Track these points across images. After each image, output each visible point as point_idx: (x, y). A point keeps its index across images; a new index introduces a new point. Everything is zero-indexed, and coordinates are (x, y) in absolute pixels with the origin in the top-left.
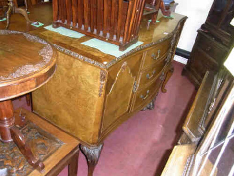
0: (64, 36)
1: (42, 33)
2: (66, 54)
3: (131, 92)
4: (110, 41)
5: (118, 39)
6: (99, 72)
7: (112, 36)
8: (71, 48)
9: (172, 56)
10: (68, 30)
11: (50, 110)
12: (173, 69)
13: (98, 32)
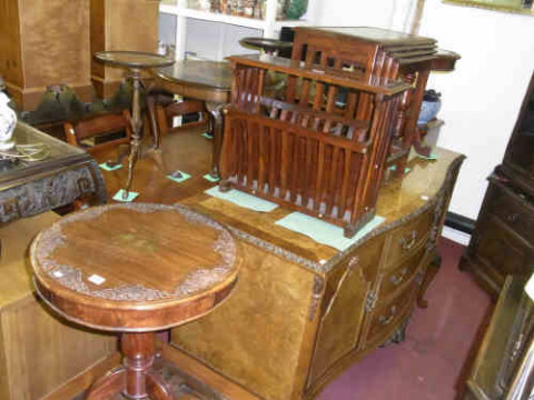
0: (241, 208)
1: (202, 203)
2: (252, 244)
3: (363, 311)
4: (326, 218)
5: (340, 215)
6: (311, 277)
7: (329, 210)
8: (259, 234)
9: (438, 231)
10: (247, 196)
11: (209, 341)
12: (440, 260)
13: (305, 202)
